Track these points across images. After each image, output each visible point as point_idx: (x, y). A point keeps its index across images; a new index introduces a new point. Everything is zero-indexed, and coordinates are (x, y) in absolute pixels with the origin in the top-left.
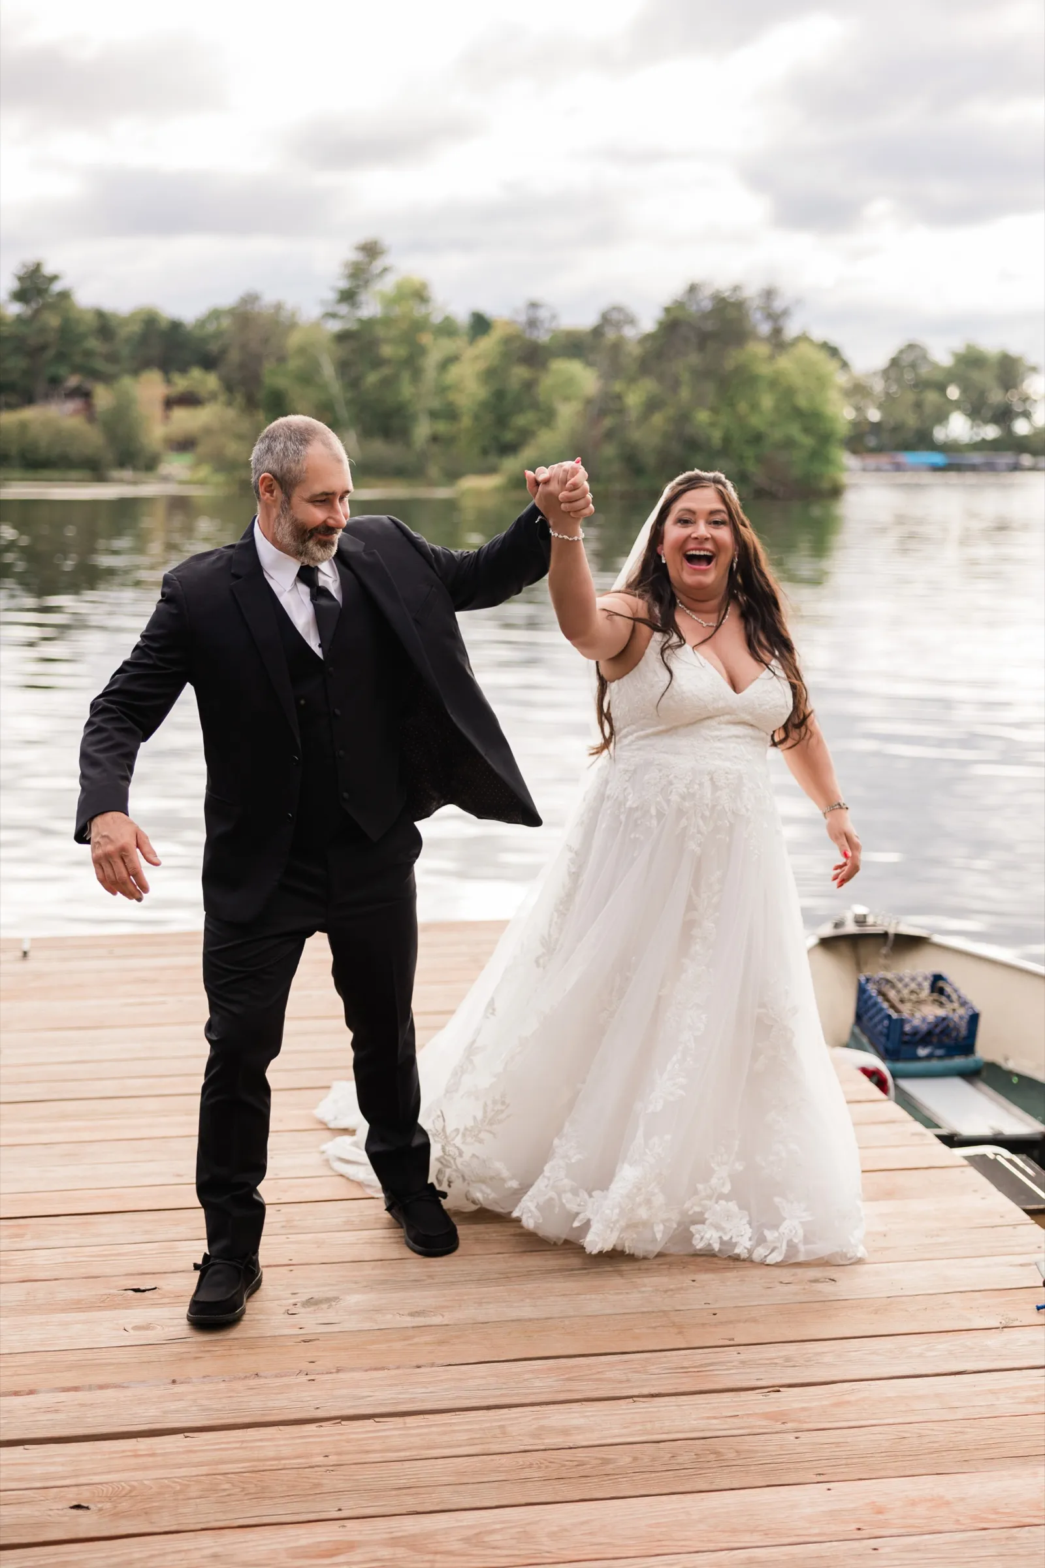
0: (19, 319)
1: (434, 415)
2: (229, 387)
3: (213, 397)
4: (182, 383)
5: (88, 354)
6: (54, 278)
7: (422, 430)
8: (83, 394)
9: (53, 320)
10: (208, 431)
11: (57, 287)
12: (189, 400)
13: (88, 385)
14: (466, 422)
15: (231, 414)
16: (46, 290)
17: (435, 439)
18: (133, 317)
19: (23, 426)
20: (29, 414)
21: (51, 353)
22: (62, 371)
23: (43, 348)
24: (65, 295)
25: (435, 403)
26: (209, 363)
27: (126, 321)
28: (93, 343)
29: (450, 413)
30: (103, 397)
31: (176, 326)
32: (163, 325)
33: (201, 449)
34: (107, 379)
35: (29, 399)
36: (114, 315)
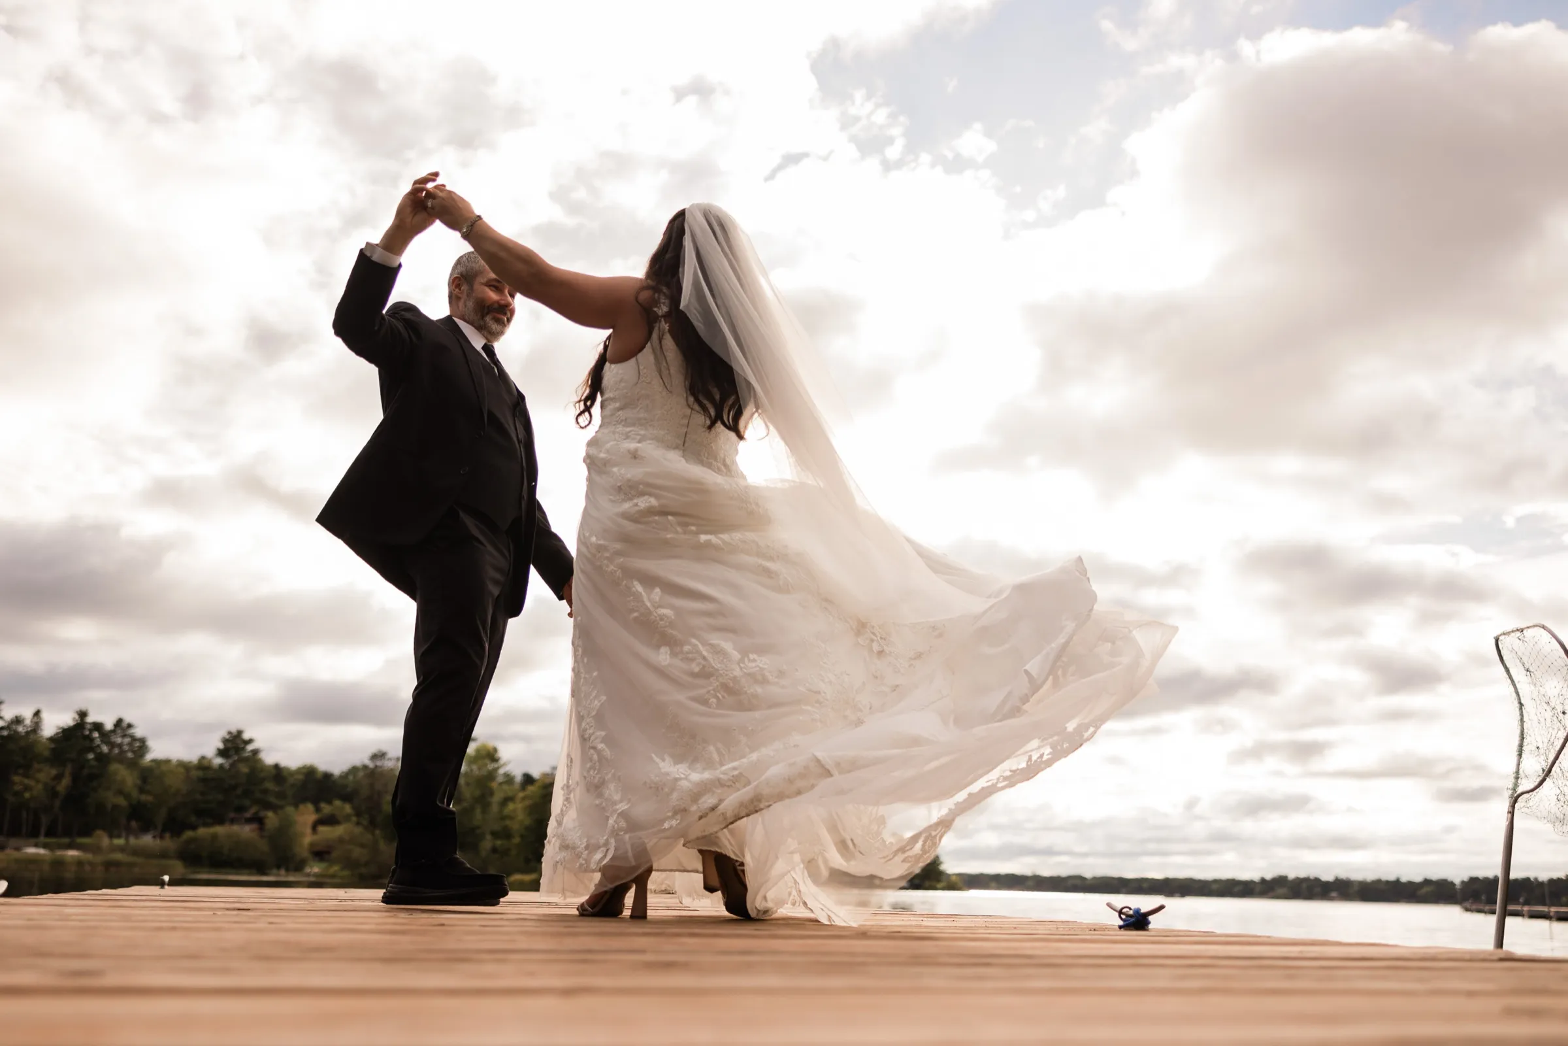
0: (221, 766)
1: (495, 835)
2: (358, 814)
3: (347, 818)
4: (326, 809)
5: (266, 791)
6: (250, 741)
7: (487, 844)
8: (259, 821)
9: (244, 769)
10: (341, 840)
11: (250, 747)
12: (330, 821)
13: (262, 814)
14: (516, 840)
15: (358, 830)
16: (243, 749)
17: (494, 850)
18: (299, 771)
19: (215, 837)
20: (219, 830)
21: (239, 791)
22: (247, 802)
23: (234, 788)
24: (256, 752)
25: (497, 827)
26: (347, 798)
27: (292, 773)
28: (270, 785)
29: (506, 834)
30: (272, 819)
31: (327, 776)
32: (319, 776)
33: (334, 854)
34: (274, 808)
35: (220, 821)
36: (287, 769)
